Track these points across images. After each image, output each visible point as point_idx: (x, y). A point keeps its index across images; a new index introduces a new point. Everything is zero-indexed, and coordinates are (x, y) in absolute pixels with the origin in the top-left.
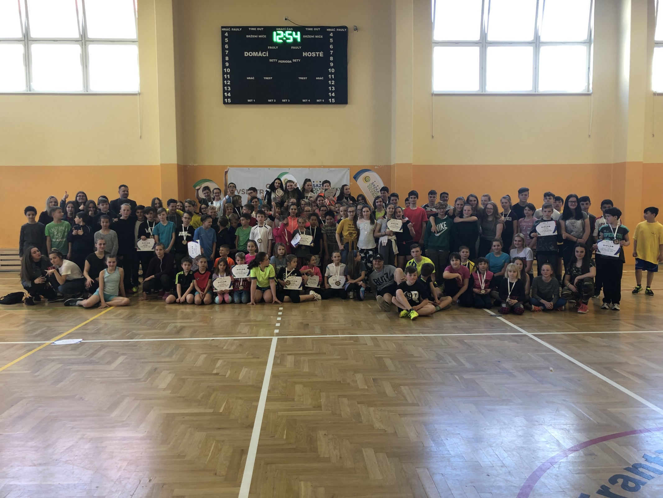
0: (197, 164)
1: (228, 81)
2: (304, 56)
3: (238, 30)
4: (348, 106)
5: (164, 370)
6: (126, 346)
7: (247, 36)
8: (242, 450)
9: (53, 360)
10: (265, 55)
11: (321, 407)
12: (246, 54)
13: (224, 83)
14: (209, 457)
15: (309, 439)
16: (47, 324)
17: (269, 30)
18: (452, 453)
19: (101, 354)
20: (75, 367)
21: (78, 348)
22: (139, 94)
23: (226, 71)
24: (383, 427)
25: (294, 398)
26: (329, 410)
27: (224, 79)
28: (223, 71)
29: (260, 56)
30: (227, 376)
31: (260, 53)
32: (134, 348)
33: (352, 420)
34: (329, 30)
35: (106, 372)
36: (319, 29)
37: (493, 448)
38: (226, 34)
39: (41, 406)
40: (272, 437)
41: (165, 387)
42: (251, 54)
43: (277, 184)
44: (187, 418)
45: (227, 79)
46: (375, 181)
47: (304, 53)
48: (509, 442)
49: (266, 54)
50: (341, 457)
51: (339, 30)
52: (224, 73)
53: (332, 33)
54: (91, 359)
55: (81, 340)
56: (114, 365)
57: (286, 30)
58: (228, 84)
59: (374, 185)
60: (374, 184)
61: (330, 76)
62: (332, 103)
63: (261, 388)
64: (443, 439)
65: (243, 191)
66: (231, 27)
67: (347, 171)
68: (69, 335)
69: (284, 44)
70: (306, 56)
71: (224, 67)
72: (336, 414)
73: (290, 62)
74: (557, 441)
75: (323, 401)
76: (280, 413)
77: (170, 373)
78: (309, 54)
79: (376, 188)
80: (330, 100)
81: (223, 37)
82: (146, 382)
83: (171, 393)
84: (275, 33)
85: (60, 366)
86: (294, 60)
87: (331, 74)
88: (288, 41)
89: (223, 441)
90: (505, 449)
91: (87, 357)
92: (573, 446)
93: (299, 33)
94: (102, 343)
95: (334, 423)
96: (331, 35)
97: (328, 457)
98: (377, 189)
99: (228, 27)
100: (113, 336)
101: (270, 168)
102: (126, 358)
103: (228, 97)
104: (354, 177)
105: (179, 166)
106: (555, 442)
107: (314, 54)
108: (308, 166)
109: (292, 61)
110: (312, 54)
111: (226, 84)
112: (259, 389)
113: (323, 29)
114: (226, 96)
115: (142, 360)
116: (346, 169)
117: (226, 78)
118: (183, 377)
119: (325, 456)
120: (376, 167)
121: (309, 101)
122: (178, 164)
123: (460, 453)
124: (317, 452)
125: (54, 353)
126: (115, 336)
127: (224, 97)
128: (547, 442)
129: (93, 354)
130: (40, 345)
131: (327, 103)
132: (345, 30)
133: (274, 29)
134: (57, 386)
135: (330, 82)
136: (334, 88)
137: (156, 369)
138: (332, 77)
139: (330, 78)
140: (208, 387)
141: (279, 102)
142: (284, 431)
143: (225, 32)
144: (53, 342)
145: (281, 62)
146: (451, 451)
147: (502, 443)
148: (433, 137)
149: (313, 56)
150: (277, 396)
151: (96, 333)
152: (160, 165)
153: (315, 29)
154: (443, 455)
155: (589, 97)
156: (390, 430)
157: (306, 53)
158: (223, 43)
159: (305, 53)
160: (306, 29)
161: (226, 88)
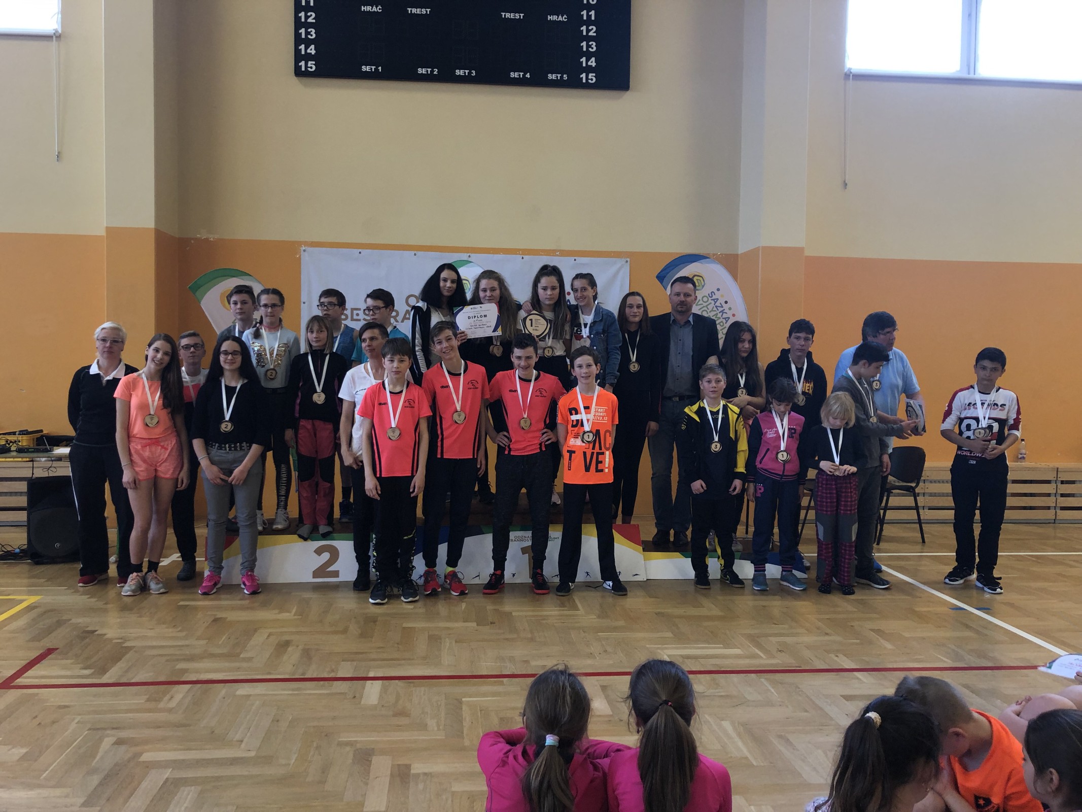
1: (309, 14)
4: (627, 95)
13: (297, 19)
22: (58, 36)
27: (298, 7)
43: (448, 284)
45: (307, 8)
58: (310, 20)
61: (584, 13)
62: (588, 86)
67: (622, 266)
80: (583, 76)
87: (589, 7)
101: (419, 253)
103: (308, 57)
105: (161, 238)
108: (519, 250)
111: (303, 20)
114: (303, 52)
116: (620, 262)
117: (303, 4)
121: (528, 76)
122: (155, 228)
127: (298, 57)
131: (574, 83)
135: (584, 28)
136: (594, 46)
138: (589, 16)
139: (585, 18)
141: (446, 77)
148: (846, 184)
152: (103, 233)
161: (303, 31)
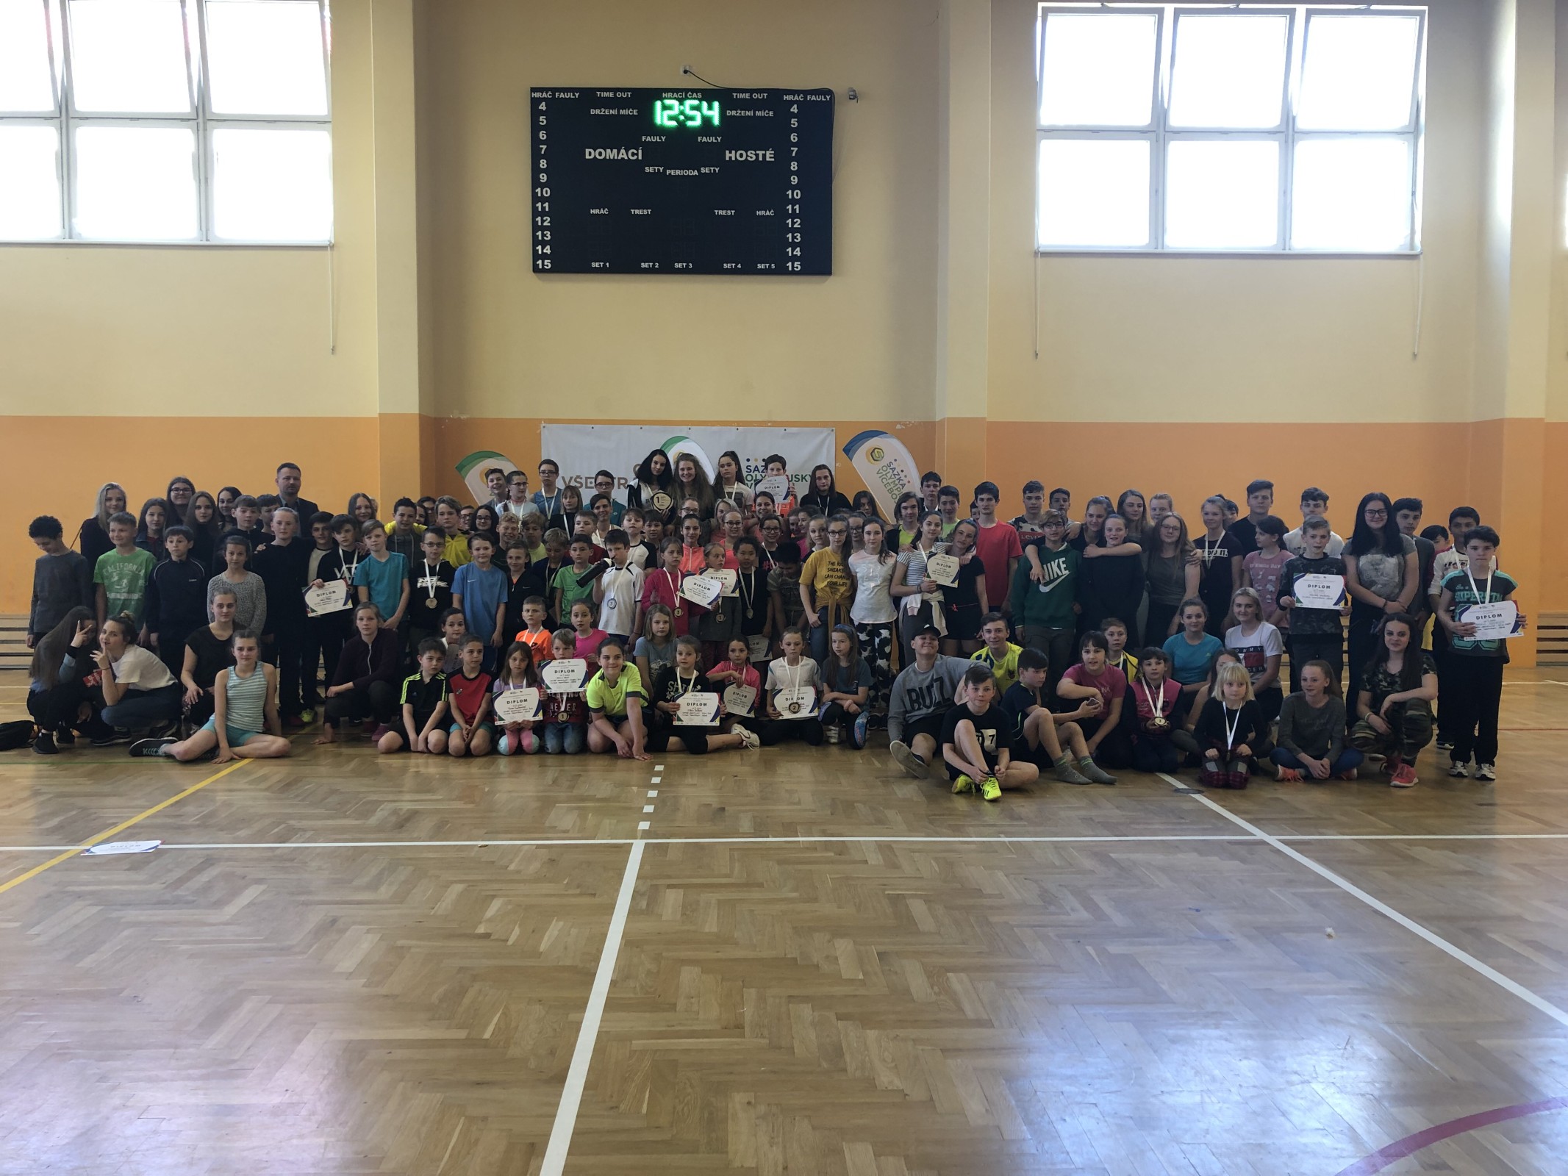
0: (468, 416)
1: (545, 218)
2: (727, 159)
3: (570, 95)
4: (831, 278)
5: (354, 923)
6: (269, 859)
7: (593, 112)
8: (532, 1145)
9: (80, 896)
10: (635, 157)
11: (743, 1028)
12: (590, 154)
13: (534, 223)
14: (442, 1164)
15: (706, 1115)
16: (81, 802)
17: (645, 98)
18: (1078, 1160)
19: (204, 878)
20: (132, 914)
21: (149, 862)
22: (332, 247)
23: (539, 195)
24: (898, 1084)
25: (675, 1004)
26: (762, 1036)
27: (535, 213)
28: (534, 194)
29: (623, 159)
30: (510, 942)
31: (623, 151)
32: (288, 864)
33: (820, 1066)
34: (790, 97)
35: (206, 929)
36: (765, 95)
37: (1184, 1147)
38: (543, 107)
39: (30, 1018)
40: (612, 1108)
41: (351, 970)
42: (600, 154)
43: (658, 466)
44: (399, 1054)
45: (543, 214)
46: (895, 460)
47: (727, 152)
48: (1227, 1131)
49: (637, 154)
50: (785, 1168)
51: (814, 98)
52: (535, 199)
53: (795, 106)
54: (175, 893)
55: (158, 842)
56: (231, 910)
57: (687, 98)
58: (545, 224)
59: (893, 469)
60: (892, 467)
61: (790, 207)
62: (793, 273)
63: (593, 975)
64: (1053, 1118)
65: (578, 480)
66: (554, 90)
67: (829, 434)
68: (129, 831)
69: (681, 131)
70: (733, 159)
71: (536, 183)
72: (780, 1048)
73: (696, 173)
74: (1351, 1128)
75: (748, 1012)
76: (637, 1044)
77: (368, 931)
78: (741, 156)
79: (897, 477)
80: (790, 264)
81: (535, 113)
82: (306, 956)
83: (363, 986)
84: (658, 104)
85: (95, 909)
86: (703, 170)
87: (794, 202)
88: (689, 123)
89: (485, 1119)
90: (1214, 1150)
91: (166, 888)
92: (1393, 1142)
93: (716, 105)
94: (209, 852)
95: (775, 1072)
96: (794, 109)
97: (753, 1165)
98: (899, 479)
99: (546, 90)
100: (238, 833)
101: (644, 427)
102: (264, 892)
103: (544, 256)
104: (844, 450)
105: (423, 419)
106: (1346, 1131)
107: (751, 155)
108: (734, 422)
109: (699, 171)
110: (747, 156)
111: (540, 224)
112: (588, 977)
113: (775, 97)
114: (540, 252)
115: (303, 898)
116: (826, 431)
117: (540, 209)
118: (400, 943)
119: (747, 1165)
120: (898, 427)
121: (739, 266)
122: (420, 415)
123: (1097, 1159)
124: (727, 1153)
125: (84, 876)
126: (243, 833)
127: (536, 256)
128: (1323, 1131)
129: (181, 881)
130: (54, 854)
131: (781, 271)
132: (828, 98)
133: (658, 94)
134: (79, 965)
135: (789, 221)
136: (798, 237)
137: (334, 921)
138: (794, 210)
139: (790, 212)
140: (461, 969)
141: (666, 269)
142: (645, 1092)
143: (540, 100)
144: (87, 848)
145: (672, 172)
146: (1075, 1152)
147: (1207, 1132)
148: (1037, 354)
149: (749, 159)
150: (632, 995)
151: (199, 826)
152: (377, 416)
153: (755, 96)
154: (1053, 1164)
155: (1415, 262)
156: (917, 1094)
157: (733, 152)
158: (535, 128)
159: (730, 153)
160: (735, 94)
161: (539, 233)
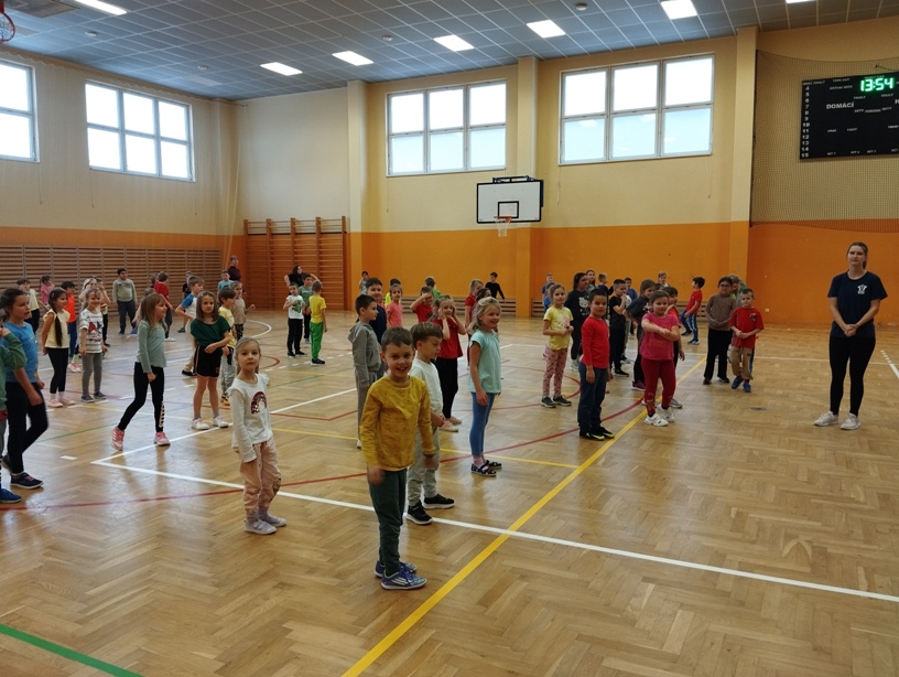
1: (806, 136)
2: (896, 103)
3: (821, 82)
7: (831, 89)
10: (850, 106)
12: (829, 106)
13: (801, 138)
17: (856, 80)
22: (709, 155)
23: (804, 126)
27: (802, 134)
29: (844, 107)
31: (844, 104)
38: (808, 88)
42: (834, 106)
47: (896, 100)
52: (802, 128)
57: (877, 78)
66: (813, 81)
69: (874, 92)
71: (803, 121)
81: (804, 92)
84: (863, 82)
86: (885, 109)
88: (878, 89)
93: (891, 80)
99: (810, 81)
103: (805, 152)
109: (881, 110)
111: (804, 138)
114: (803, 150)
117: (804, 132)
127: (801, 152)
133: (863, 77)
141: (863, 153)
143: (806, 86)
145: (868, 112)
158: (804, 97)
161: (803, 143)
